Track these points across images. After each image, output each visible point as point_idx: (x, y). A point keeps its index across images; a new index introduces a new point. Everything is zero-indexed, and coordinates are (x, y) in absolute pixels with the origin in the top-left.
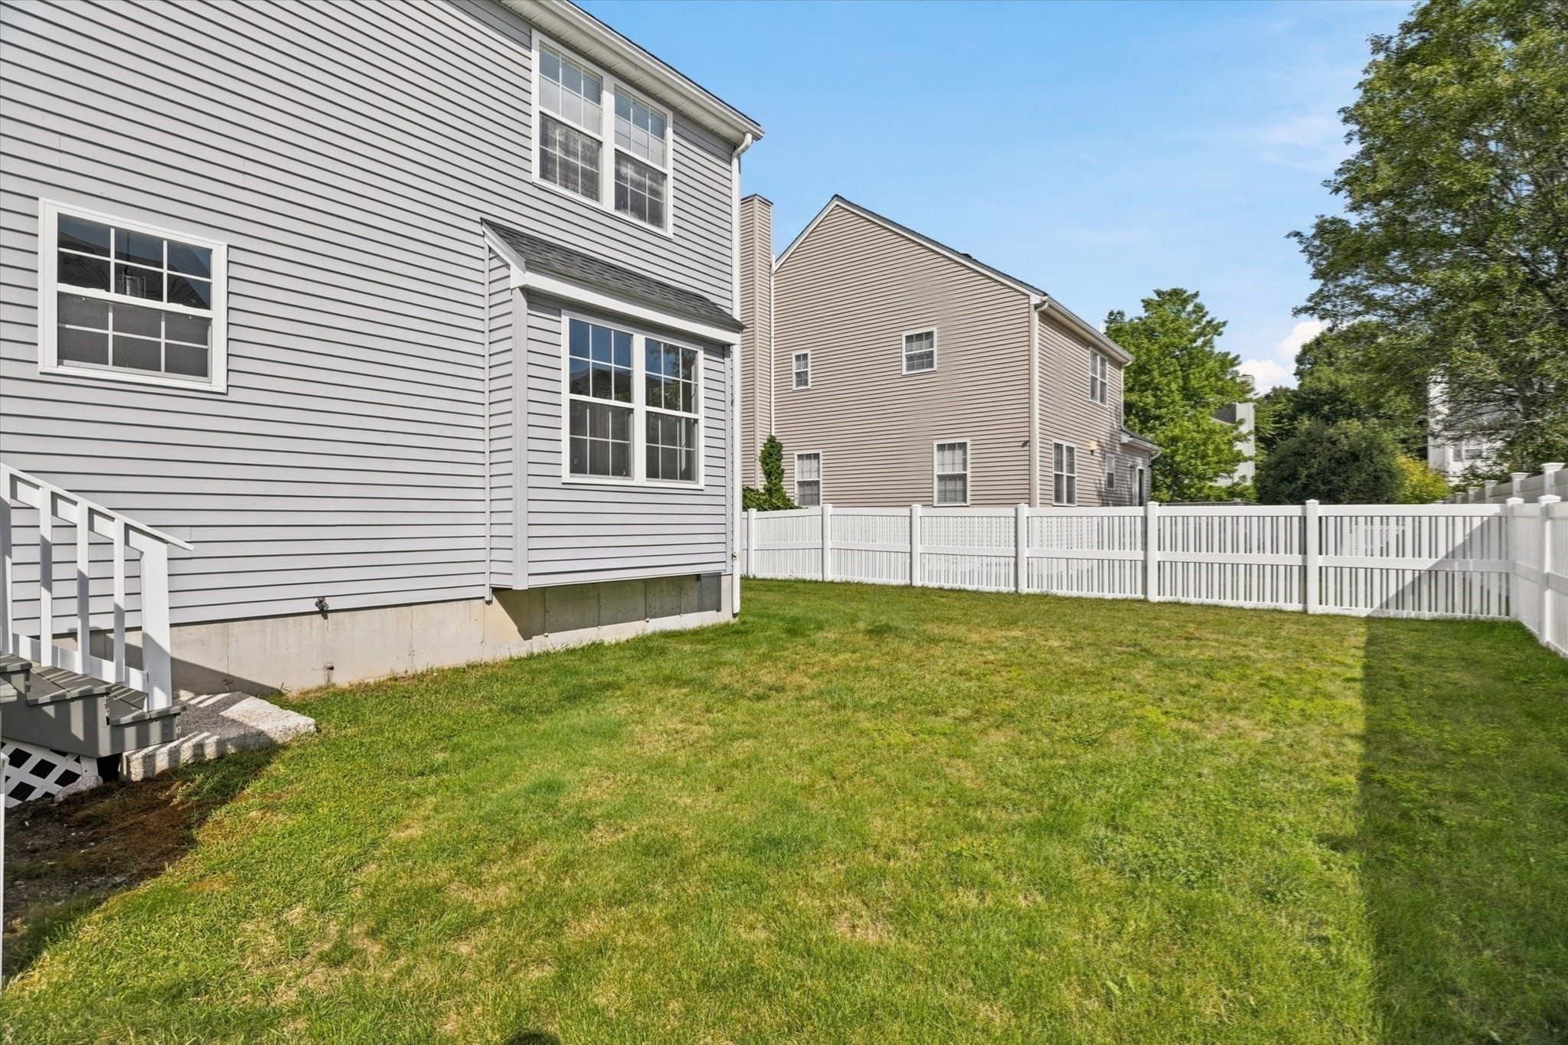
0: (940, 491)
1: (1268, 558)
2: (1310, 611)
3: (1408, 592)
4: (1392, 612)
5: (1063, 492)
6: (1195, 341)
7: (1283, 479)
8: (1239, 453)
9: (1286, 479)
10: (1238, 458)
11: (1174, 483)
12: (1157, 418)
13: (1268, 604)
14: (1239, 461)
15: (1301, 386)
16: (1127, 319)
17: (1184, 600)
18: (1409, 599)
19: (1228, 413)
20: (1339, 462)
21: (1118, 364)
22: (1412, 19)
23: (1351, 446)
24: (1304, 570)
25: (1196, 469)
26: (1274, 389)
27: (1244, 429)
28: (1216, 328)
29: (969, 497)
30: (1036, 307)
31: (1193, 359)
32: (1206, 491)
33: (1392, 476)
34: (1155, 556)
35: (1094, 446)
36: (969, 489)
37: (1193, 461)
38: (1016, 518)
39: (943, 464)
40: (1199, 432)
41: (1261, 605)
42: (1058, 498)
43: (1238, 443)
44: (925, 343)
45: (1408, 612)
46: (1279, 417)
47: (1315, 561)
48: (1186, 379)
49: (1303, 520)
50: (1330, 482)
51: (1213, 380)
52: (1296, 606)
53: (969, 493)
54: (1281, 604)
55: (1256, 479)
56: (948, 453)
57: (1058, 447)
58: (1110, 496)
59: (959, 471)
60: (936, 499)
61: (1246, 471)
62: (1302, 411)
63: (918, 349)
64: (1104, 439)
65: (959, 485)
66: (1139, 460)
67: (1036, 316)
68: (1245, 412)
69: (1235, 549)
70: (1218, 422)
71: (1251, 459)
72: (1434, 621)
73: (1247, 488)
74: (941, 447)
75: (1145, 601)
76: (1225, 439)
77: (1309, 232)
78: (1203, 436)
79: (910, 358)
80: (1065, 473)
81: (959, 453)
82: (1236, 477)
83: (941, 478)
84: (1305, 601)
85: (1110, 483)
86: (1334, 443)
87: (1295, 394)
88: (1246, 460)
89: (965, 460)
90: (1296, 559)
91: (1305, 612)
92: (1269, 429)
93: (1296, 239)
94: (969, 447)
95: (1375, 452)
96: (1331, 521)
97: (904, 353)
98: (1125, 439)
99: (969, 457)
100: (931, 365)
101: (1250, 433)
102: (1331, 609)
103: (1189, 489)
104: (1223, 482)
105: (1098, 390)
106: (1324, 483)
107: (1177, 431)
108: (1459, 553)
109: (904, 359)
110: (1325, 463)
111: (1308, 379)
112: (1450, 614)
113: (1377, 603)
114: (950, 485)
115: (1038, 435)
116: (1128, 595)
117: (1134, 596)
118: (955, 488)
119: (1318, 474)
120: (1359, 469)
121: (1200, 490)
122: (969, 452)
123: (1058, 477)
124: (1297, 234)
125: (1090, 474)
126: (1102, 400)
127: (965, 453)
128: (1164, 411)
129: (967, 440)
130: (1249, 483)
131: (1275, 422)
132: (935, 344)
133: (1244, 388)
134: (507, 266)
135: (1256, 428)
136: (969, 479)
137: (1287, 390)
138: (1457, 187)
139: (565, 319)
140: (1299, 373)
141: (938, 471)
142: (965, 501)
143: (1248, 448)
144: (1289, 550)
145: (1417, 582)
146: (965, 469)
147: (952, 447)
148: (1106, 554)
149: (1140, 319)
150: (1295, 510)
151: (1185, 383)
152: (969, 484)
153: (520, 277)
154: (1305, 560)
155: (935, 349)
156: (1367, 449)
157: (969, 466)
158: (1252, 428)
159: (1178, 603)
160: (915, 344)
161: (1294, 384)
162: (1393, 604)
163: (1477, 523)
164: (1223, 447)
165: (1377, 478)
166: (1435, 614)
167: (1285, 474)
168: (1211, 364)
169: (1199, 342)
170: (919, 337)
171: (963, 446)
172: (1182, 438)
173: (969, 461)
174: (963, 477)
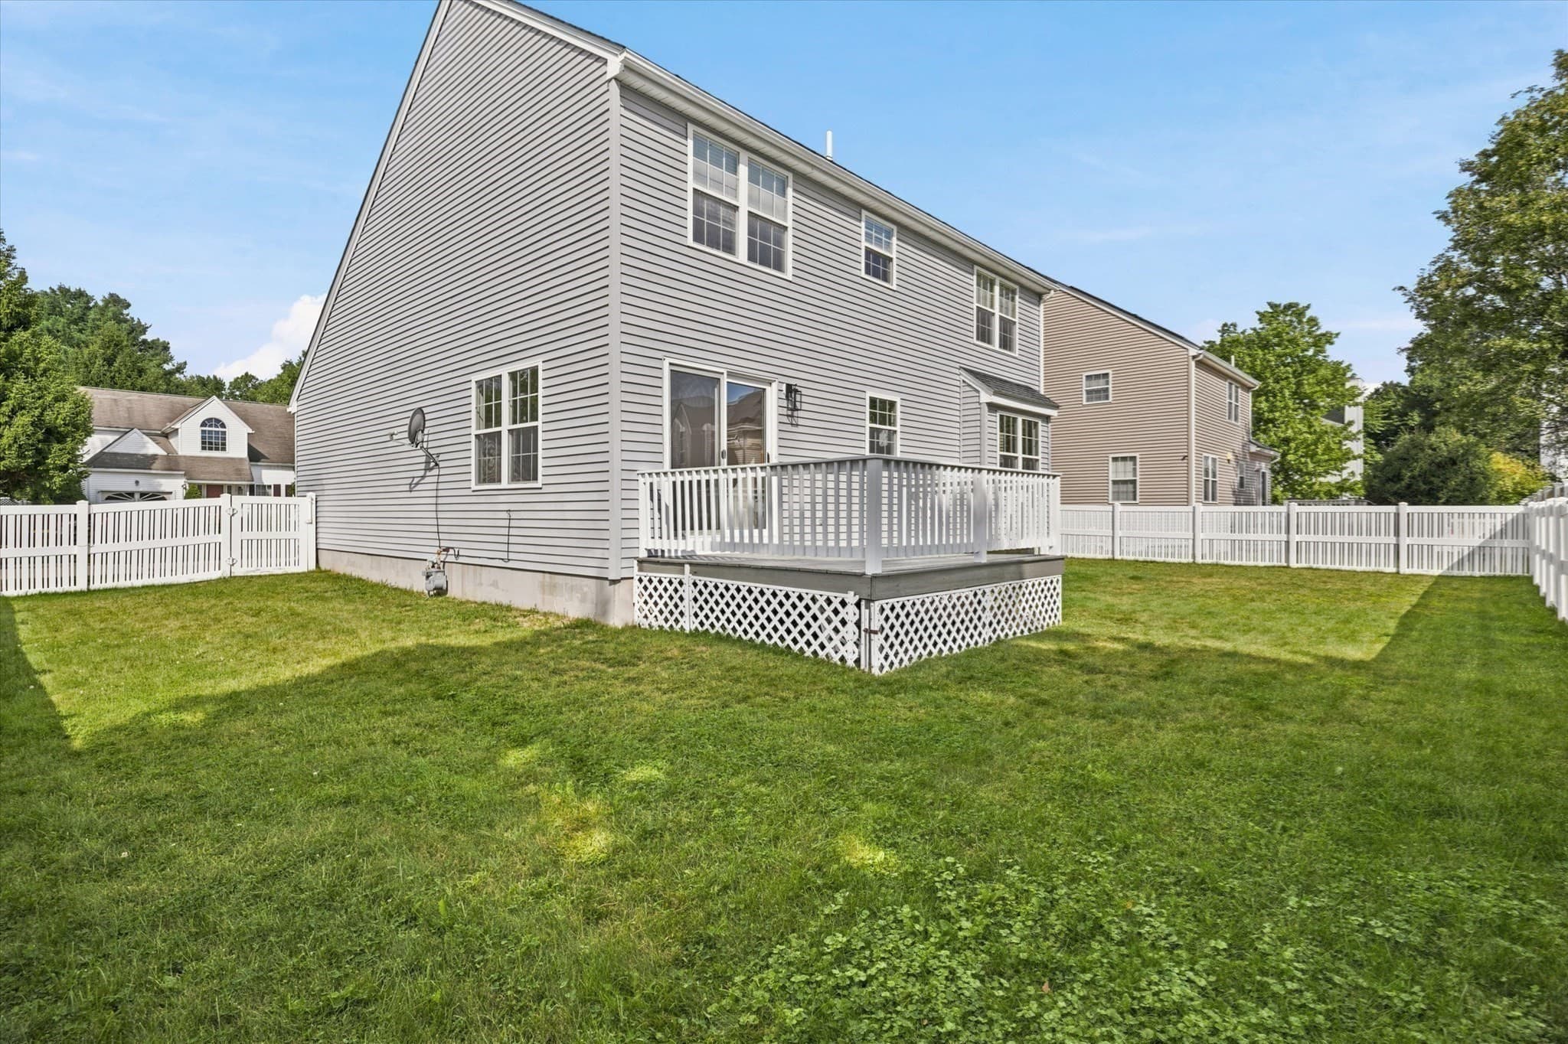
0: (1114, 492)
1: (1373, 539)
2: (1402, 572)
3: (1466, 559)
4: (1455, 573)
5: (1210, 494)
6: (1307, 350)
7: (1389, 480)
8: (1349, 451)
9: (1392, 480)
10: (1347, 456)
11: (1285, 479)
12: (1272, 421)
13: (1373, 568)
14: (1349, 459)
15: (1412, 382)
16: (1239, 330)
17: (1315, 566)
18: (1466, 563)
19: (1337, 414)
20: (1440, 465)
21: (1247, 389)
22: (1491, 147)
23: (1449, 452)
24: (1397, 547)
25: (1307, 467)
26: (1384, 384)
27: (1354, 429)
28: (1329, 338)
29: (1138, 497)
30: (1194, 357)
31: (1306, 366)
32: (1316, 487)
33: (1487, 478)
34: (1295, 538)
35: (1230, 456)
36: (1138, 491)
37: (1303, 460)
38: (1194, 512)
39: (1116, 472)
40: (1310, 433)
41: (1368, 569)
42: (1206, 498)
43: (1347, 442)
44: (1102, 381)
45: (1466, 572)
46: (1388, 414)
47: (1405, 541)
48: (1299, 384)
49: (1397, 515)
50: (1431, 483)
51: (1324, 386)
52: (1392, 569)
53: (1138, 493)
54: (1382, 568)
55: (1365, 476)
56: (1120, 464)
57: (1207, 458)
58: (1242, 496)
59: (1130, 477)
60: (1110, 498)
61: (1355, 469)
62: (1413, 408)
63: (1099, 385)
64: (1238, 449)
65: (1130, 486)
66: (1263, 465)
67: (1193, 363)
68: (1354, 414)
69: (1351, 533)
70: (1330, 423)
71: (1360, 457)
72: (1482, 577)
73: (1356, 483)
74: (1115, 459)
75: (1288, 567)
76: (1336, 440)
77: (1412, 286)
78: (1314, 437)
79: (1088, 392)
80: (1211, 478)
81: (1130, 464)
82: (1345, 474)
83: (1115, 482)
84: (1398, 567)
85: (1241, 485)
86: (1434, 450)
87: (1405, 390)
88: (1355, 458)
89: (1135, 469)
90: (1392, 540)
91: (1398, 573)
92: (1379, 426)
93: (1401, 292)
94: (1138, 460)
95: (1471, 458)
96: (1416, 516)
97: (1084, 389)
98: (1253, 449)
99: (1138, 466)
100: (1107, 398)
101: (1359, 432)
102: (1415, 571)
103: (1300, 485)
104: (1333, 479)
105: (1233, 412)
106: (1425, 484)
107: (1290, 433)
108: (1498, 535)
109: (1084, 393)
110: (1426, 467)
111: (1419, 376)
112: (1492, 573)
113: (1445, 567)
114: (1123, 488)
115: (1194, 451)
116: (1275, 563)
117: (1279, 564)
118: (1127, 490)
119: (1420, 476)
120: (1456, 472)
121: (1310, 486)
122: (1138, 463)
123: (1206, 481)
124: (1401, 288)
125: (1227, 479)
126: (1236, 419)
127: (1135, 464)
128: (1277, 414)
129: (1137, 455)
130: (1358, 478)
131: (1384, 418)
132: (1111, 382)
133: (1354, 394)
134: (978, 392)
135: (1365, 425)
136: (1138, 483)
137: (1398, 385)
138: (1514, 286)
139: (998, 415)
140: (1411, 370)
141: (1112, 477)
142: (1135, 499)
143: (1357, 447)
144: (1387, 533)
145: (1471, 555)
146: (1135, 475)
147: (1124, 459)
148: (1236, 536)
149: (1254, 329)
150: (1391, 509)
151: (1298, 388)
152: (1138, 487)
153: (986, 397)
154: (1398, 540)
155: (1110, 386)
156: (1463, 455)
157: (1138, 473)
158: (1361, 427)
159: (1311, 568)
160: (1093, 382)
161: (1405, 380)
162: (1456, 566)
163: (1509, 517)
164: (1333, 446)
165: (1472, 480)
166: (1483, 574)
167: (1390, 475)
168: (1322, 372)
169: (1311, 352)
170: (1097, 377)
171: (1133, 459)
172: (1294, 439)
173: (1138, 470)
174: (1134, 482)
